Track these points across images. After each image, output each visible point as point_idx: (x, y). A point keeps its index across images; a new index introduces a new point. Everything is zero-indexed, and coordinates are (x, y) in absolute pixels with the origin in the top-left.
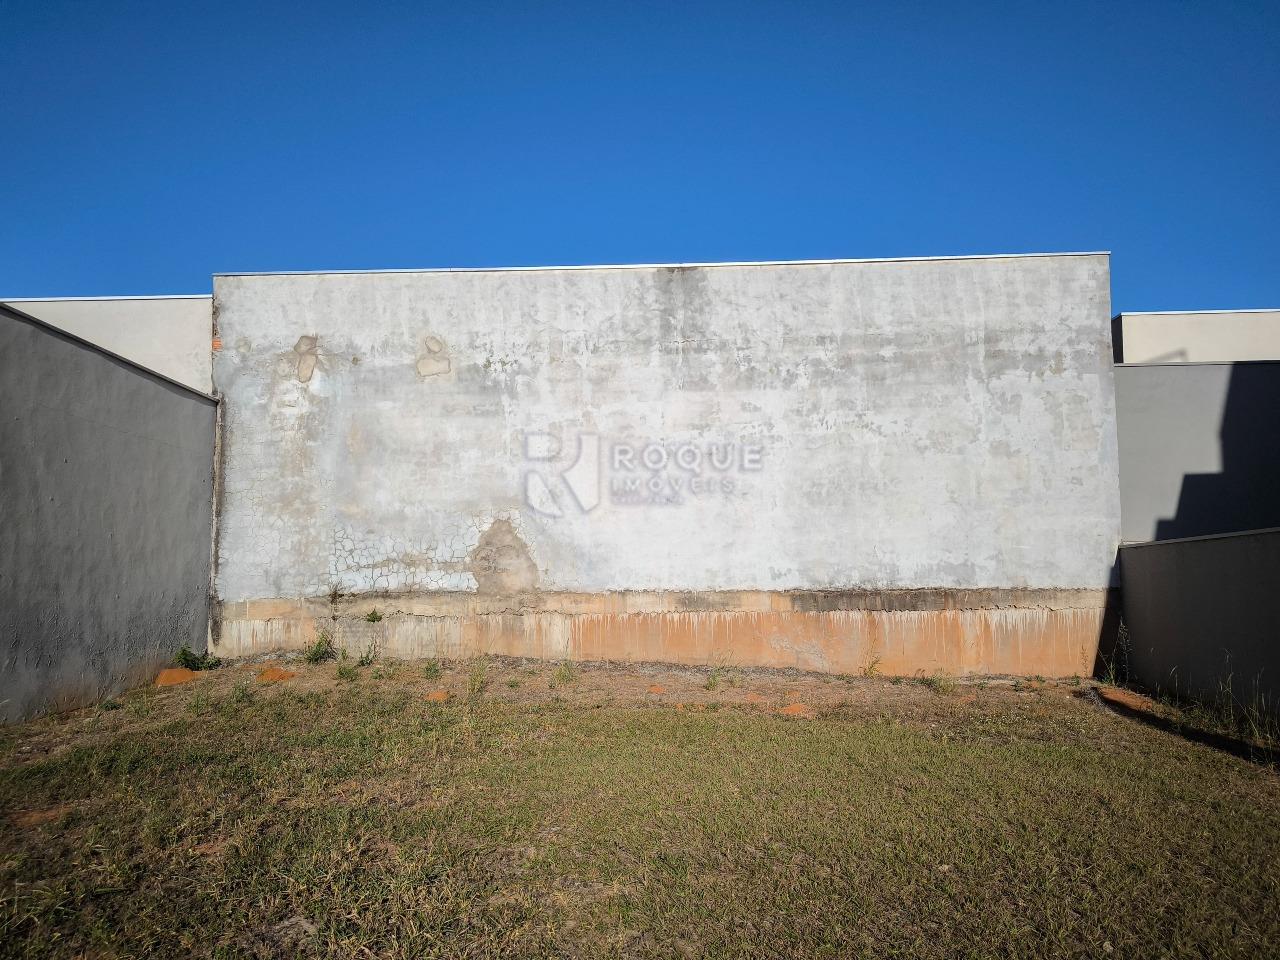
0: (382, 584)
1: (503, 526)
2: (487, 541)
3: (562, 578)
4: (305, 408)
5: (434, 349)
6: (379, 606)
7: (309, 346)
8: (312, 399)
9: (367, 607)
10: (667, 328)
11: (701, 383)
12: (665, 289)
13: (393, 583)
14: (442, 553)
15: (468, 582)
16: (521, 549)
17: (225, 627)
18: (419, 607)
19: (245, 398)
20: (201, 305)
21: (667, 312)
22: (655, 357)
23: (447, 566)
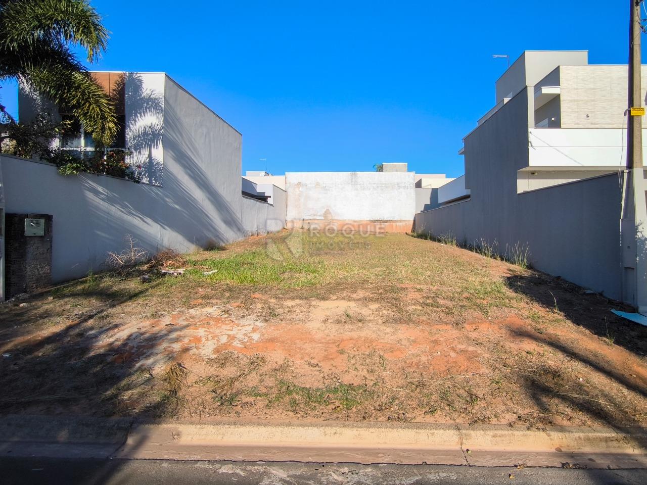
0: (310, 218)
1: (328, 210)
2: (325, 212)
3: (336, 218)
4: (299, 192)
5: (318, 184)
6: (310, 221)
7: (299, 184)
8: (300, 191)
9: (308, 222)
10: (352, 182)
11: (357, 190)
12: (352, 176)
13: (312, 218)
14: (318, 214)
15: (323, 218)
16: (330, 213)
17: (287, 224)
18: (316, 222)
19: (290, 191)
20: (283, 177)
21: (352, 179)
22: (350, 186)
23: (320, 216)
